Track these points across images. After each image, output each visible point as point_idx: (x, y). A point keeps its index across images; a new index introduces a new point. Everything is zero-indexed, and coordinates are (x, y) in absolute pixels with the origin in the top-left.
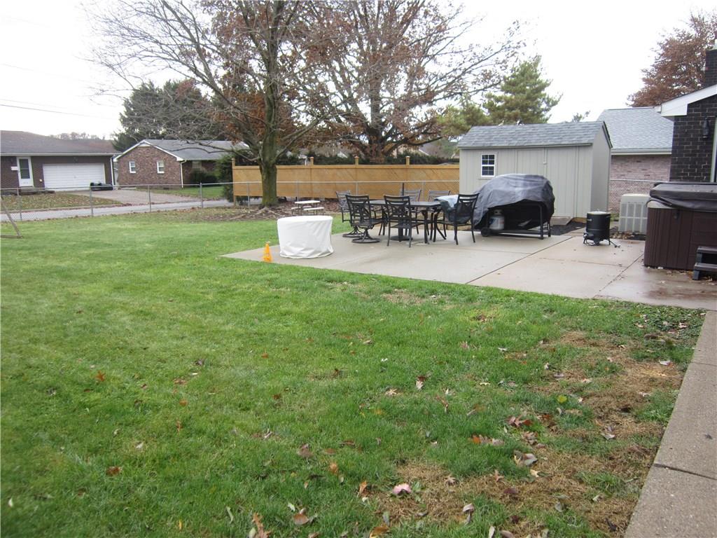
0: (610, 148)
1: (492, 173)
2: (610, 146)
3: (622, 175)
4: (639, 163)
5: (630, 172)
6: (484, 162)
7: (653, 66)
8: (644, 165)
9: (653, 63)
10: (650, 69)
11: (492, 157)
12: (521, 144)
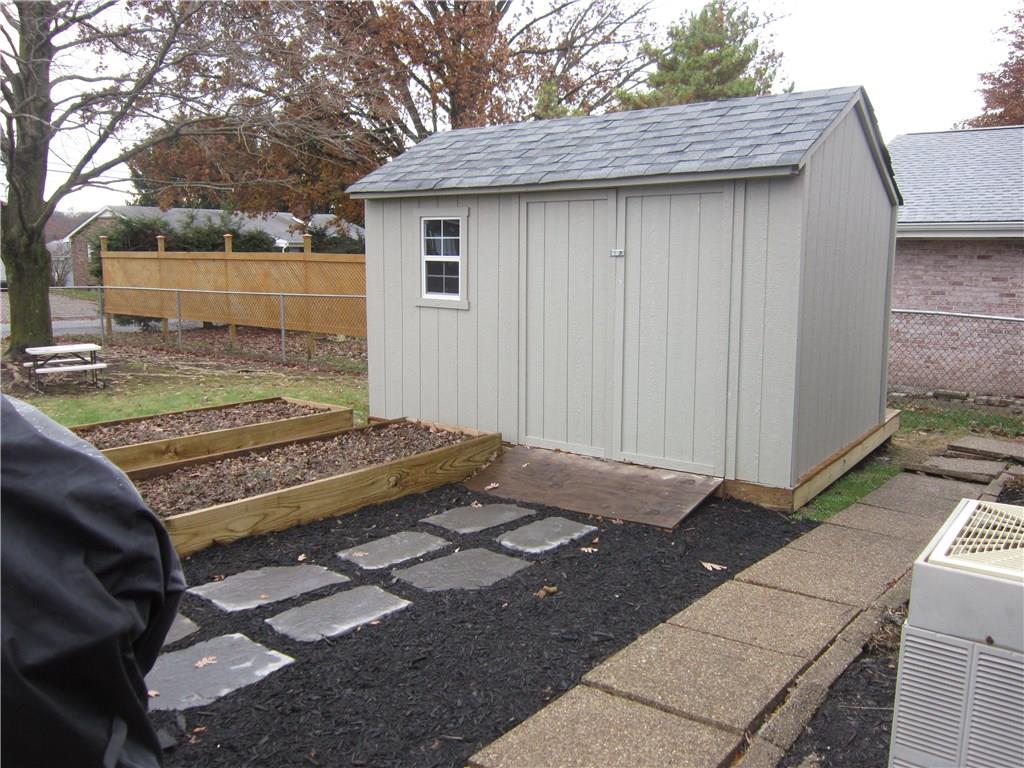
0: (893, 204)
1: (453, 288)
2: (895, 199)
3: (938, 293)
4: (983, 262)
5: (961, 284)
6: (431, 249)
7: (1006, 65)
8: (997, 266)
9: (1005, 58)
10: (998, 71)
11: (452, 228)
12: (534, 179)
